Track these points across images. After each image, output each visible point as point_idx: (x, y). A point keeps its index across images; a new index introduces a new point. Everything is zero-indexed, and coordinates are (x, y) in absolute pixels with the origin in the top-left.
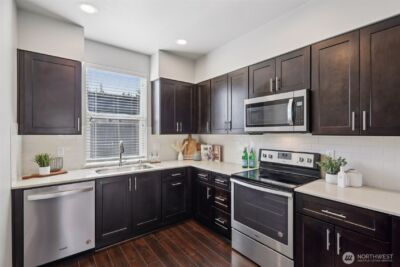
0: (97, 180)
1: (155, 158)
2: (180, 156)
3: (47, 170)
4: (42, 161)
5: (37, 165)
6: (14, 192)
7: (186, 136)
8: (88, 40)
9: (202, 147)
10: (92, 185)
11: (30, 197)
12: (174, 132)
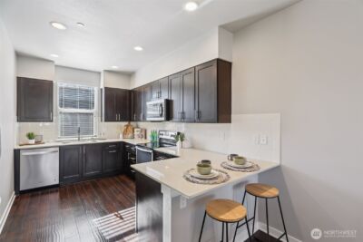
0: (60, 147)
1: (102, 136)
2: (121, 136)
3: (33, 141)
4: (30, 136)
5: (27, 139)
6: (15, 151)
7: (126, 123)
8: (56, 66)
9: (136, 130)
10: (58, 149)
11: (23, 154)
12: (114, 120)
